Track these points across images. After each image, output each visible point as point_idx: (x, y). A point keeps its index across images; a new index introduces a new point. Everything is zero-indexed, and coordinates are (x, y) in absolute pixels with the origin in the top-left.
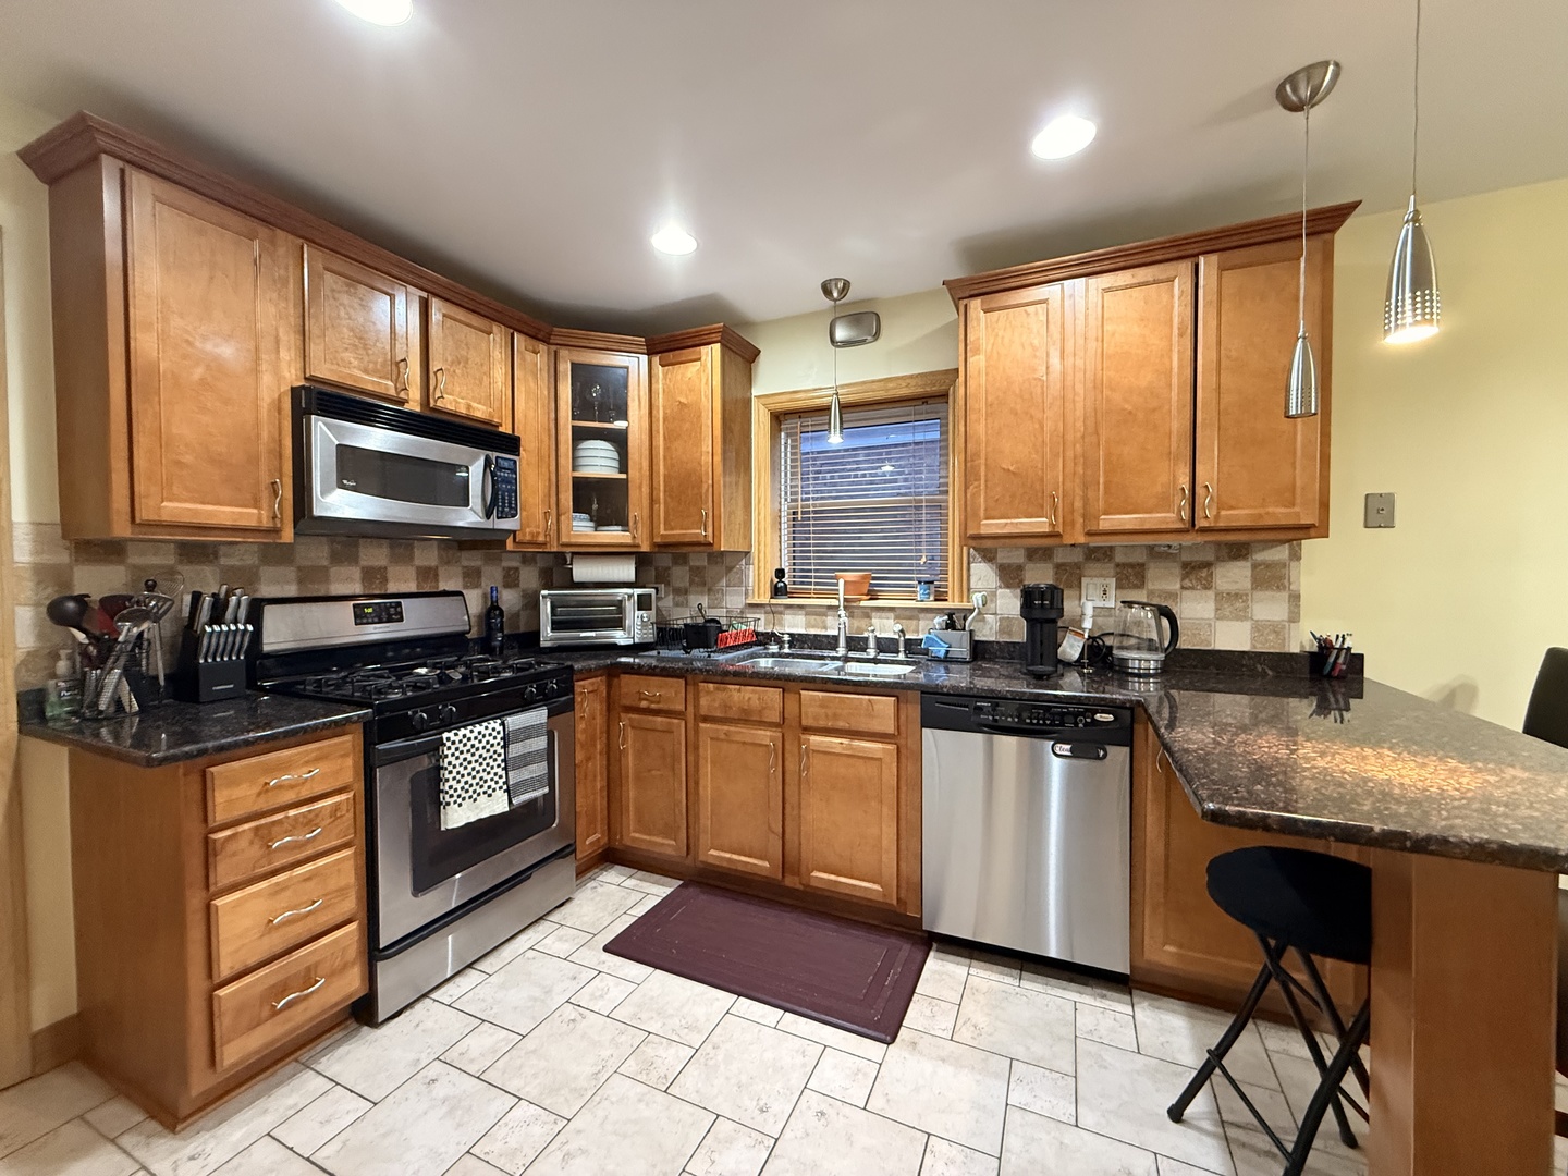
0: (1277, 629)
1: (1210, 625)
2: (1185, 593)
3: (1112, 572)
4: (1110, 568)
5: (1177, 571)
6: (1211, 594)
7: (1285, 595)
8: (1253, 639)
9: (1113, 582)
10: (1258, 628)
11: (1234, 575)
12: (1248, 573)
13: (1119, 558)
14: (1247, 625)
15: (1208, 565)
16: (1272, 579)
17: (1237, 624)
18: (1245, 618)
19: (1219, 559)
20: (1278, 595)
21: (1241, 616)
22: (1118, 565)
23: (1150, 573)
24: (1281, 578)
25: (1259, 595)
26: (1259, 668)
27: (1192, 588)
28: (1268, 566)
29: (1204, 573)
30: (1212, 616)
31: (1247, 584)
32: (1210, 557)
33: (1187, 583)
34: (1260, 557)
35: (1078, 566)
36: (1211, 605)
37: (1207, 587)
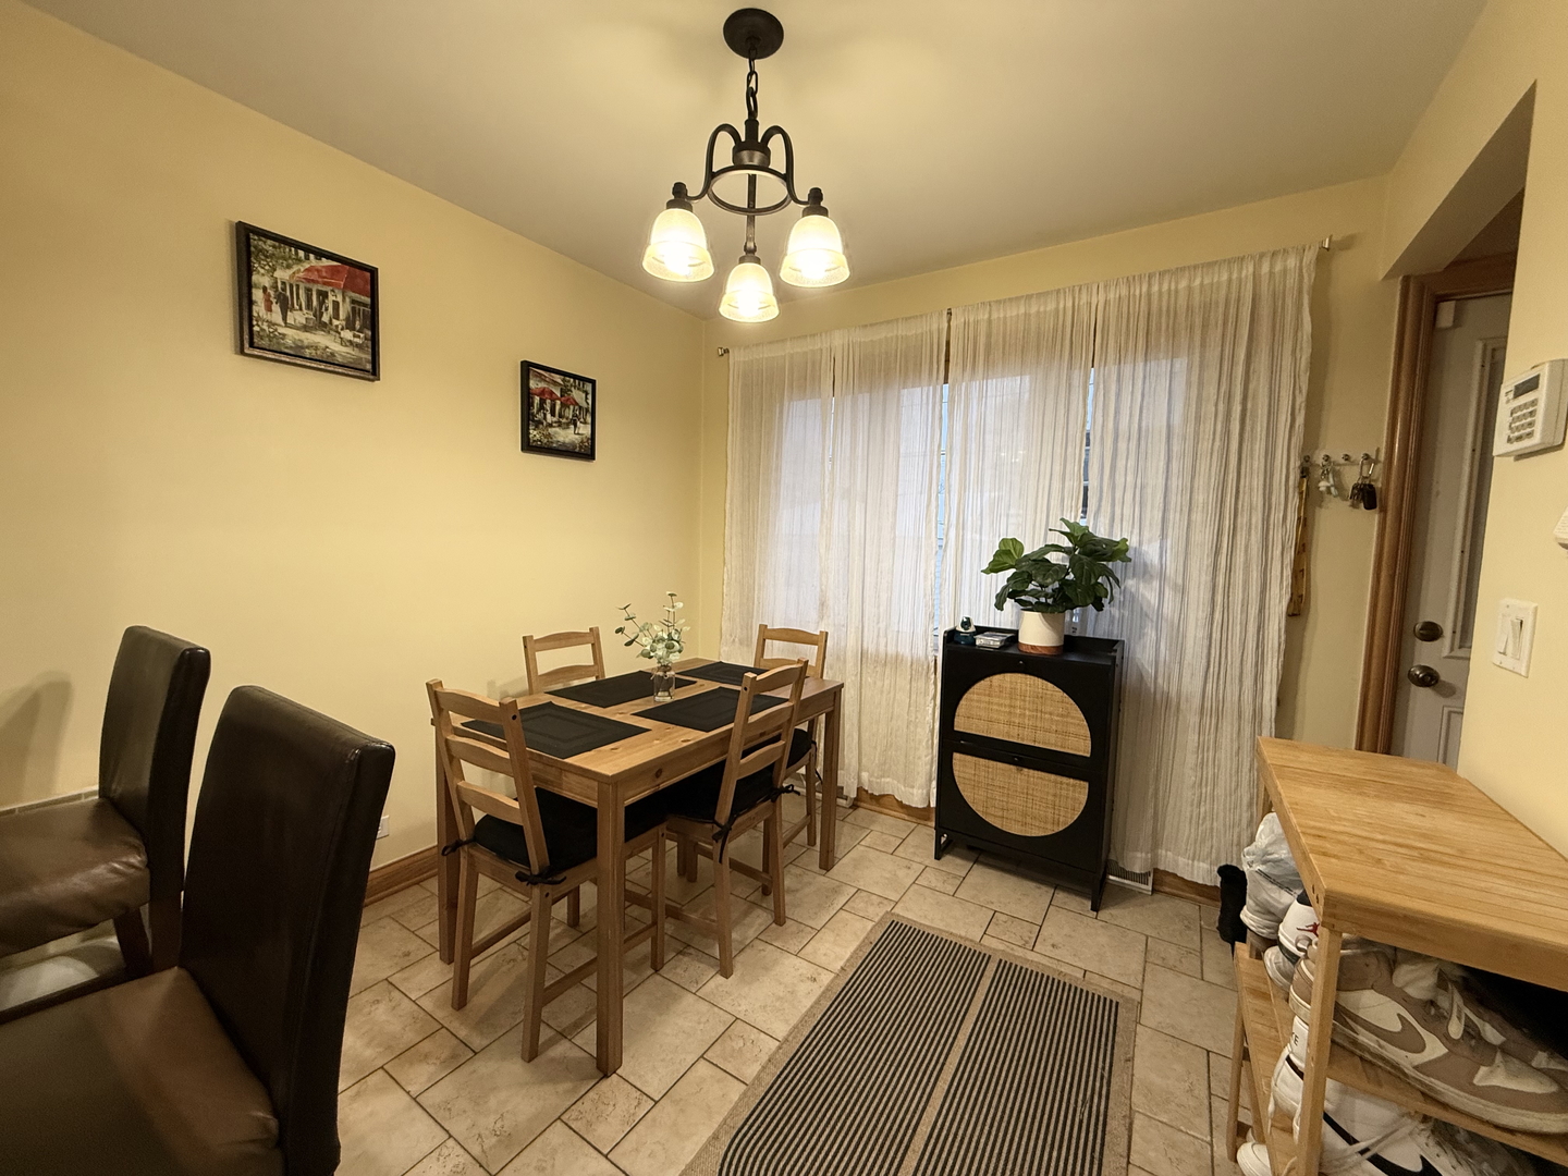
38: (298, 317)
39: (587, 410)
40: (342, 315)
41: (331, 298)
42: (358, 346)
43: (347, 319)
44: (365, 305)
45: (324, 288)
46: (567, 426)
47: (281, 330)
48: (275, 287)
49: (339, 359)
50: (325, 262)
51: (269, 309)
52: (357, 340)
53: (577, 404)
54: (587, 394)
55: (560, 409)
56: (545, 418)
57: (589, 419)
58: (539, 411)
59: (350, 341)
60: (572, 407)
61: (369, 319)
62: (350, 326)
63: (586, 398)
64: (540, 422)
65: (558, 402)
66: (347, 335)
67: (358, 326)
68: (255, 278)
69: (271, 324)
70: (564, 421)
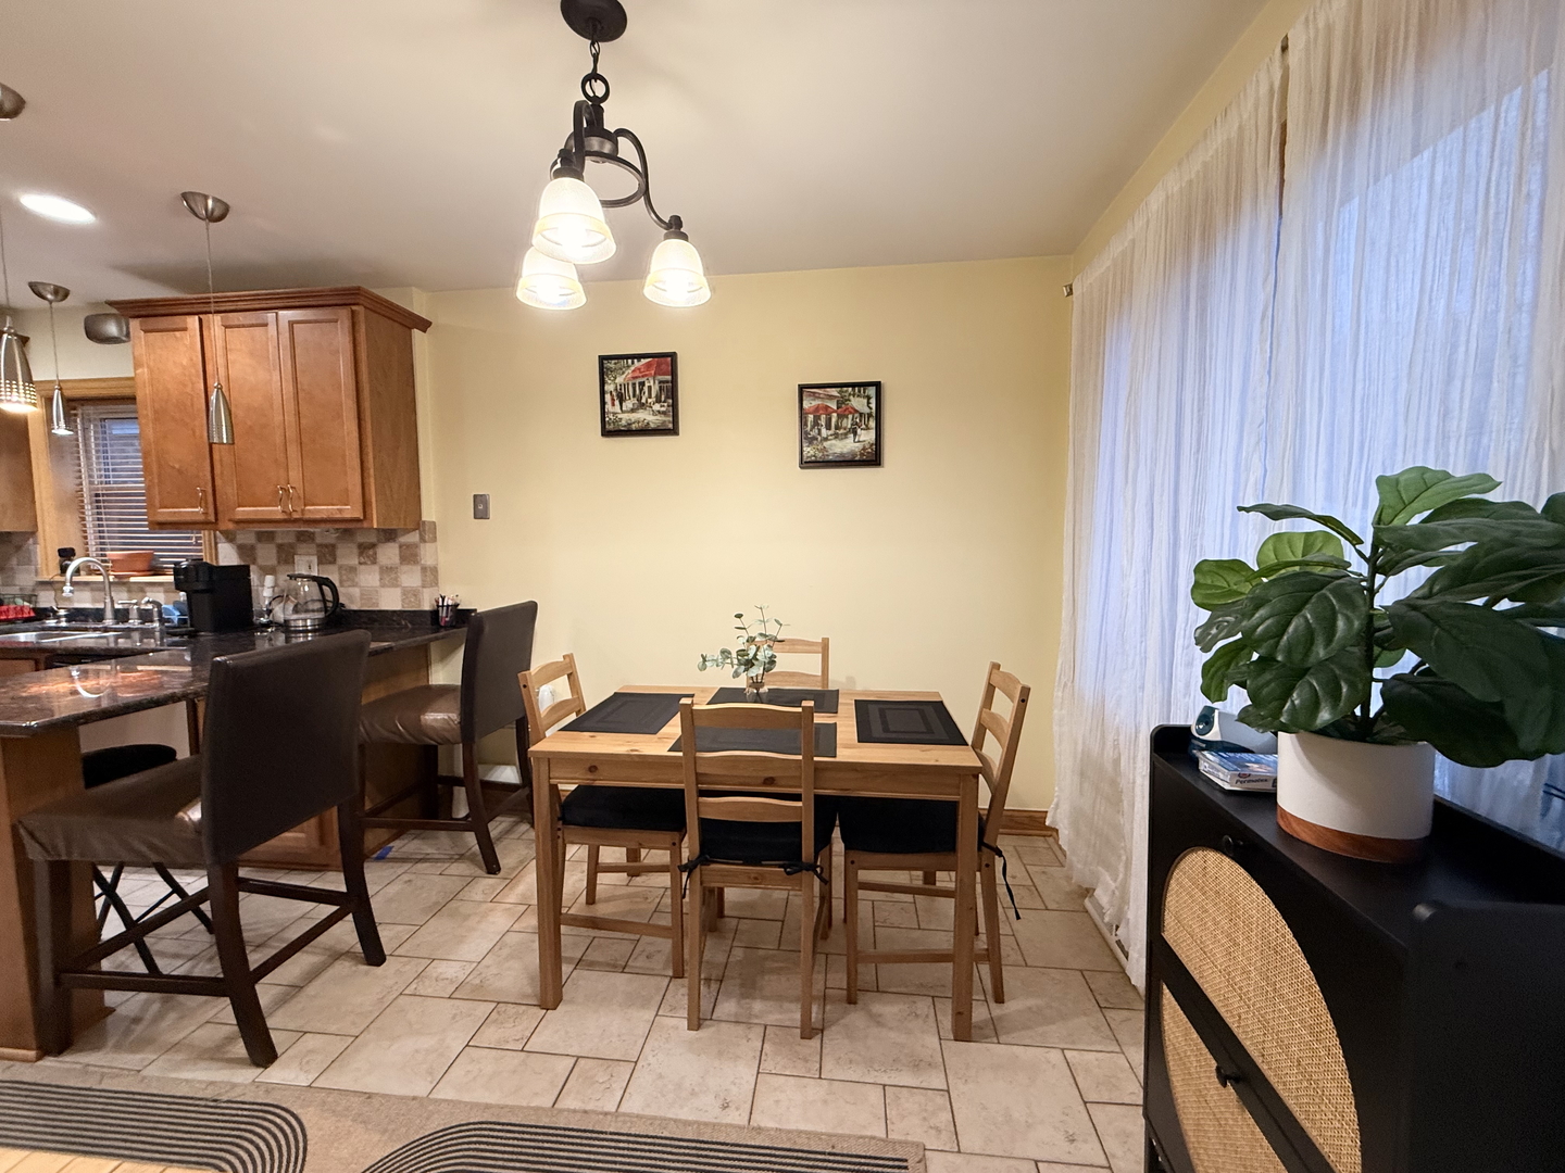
0: (415, 593)
1: (377, 592)
2: (363, 567)
3: (314, 550)
4: (313, 548)
5: (356, 551)
6: (376, 568)
7: (418, 568)
8: (403, 601)
9: (315, 559)
10: (406, 592)
11: (389, 553)
12: (397, 551)
13: (319, 540)
14: (398, 591)
15: (373, 546)
16: (409, 556)
17: (392, 590)
18: (397, 586)
19: (379, 541)
20: (414, 568)
21: (395, 584)
22: (319, 546)
23: (339, 552)
24: (416, 555)
25: (405, 568)
26: (403, 623)
27: (365, 563)
28: (408, 546)
29: (371, 552)
30: (378, 584)
31: (396, 560)
32: (373, 539)
33: (362, 560)
34: (404, 539)
35: (291, 546)
36: (377, 577)
37: (374, 562)
38: (628, 405)
39: (870, 415)
40: (653, 395)
41: (647, 384)
42: (664, 413)
43: (657, 396)
44: (667, 382)
45: (642, 380)
46: (845, 436)
47: (619, 416)
48: (616, 389)
49: (652, 426)
50: (644, 361)
51: (613, 405)
52: (663, 409)
53: (856, 411)
54: (869, 398)
55: (837, 422)
56: (819, 433)
57: (872, 424)
58: (813, 428)
59: (659, 412)
60: (850, 416)
61: (671, 392)
62: (658, 400)
63: (869, 403)
64: (815, 438)
65: (835, 415)
66: (657, 407)
67: (663, 399)
68: (606, 388)
69: (614, 414)
70: (842, 431)
